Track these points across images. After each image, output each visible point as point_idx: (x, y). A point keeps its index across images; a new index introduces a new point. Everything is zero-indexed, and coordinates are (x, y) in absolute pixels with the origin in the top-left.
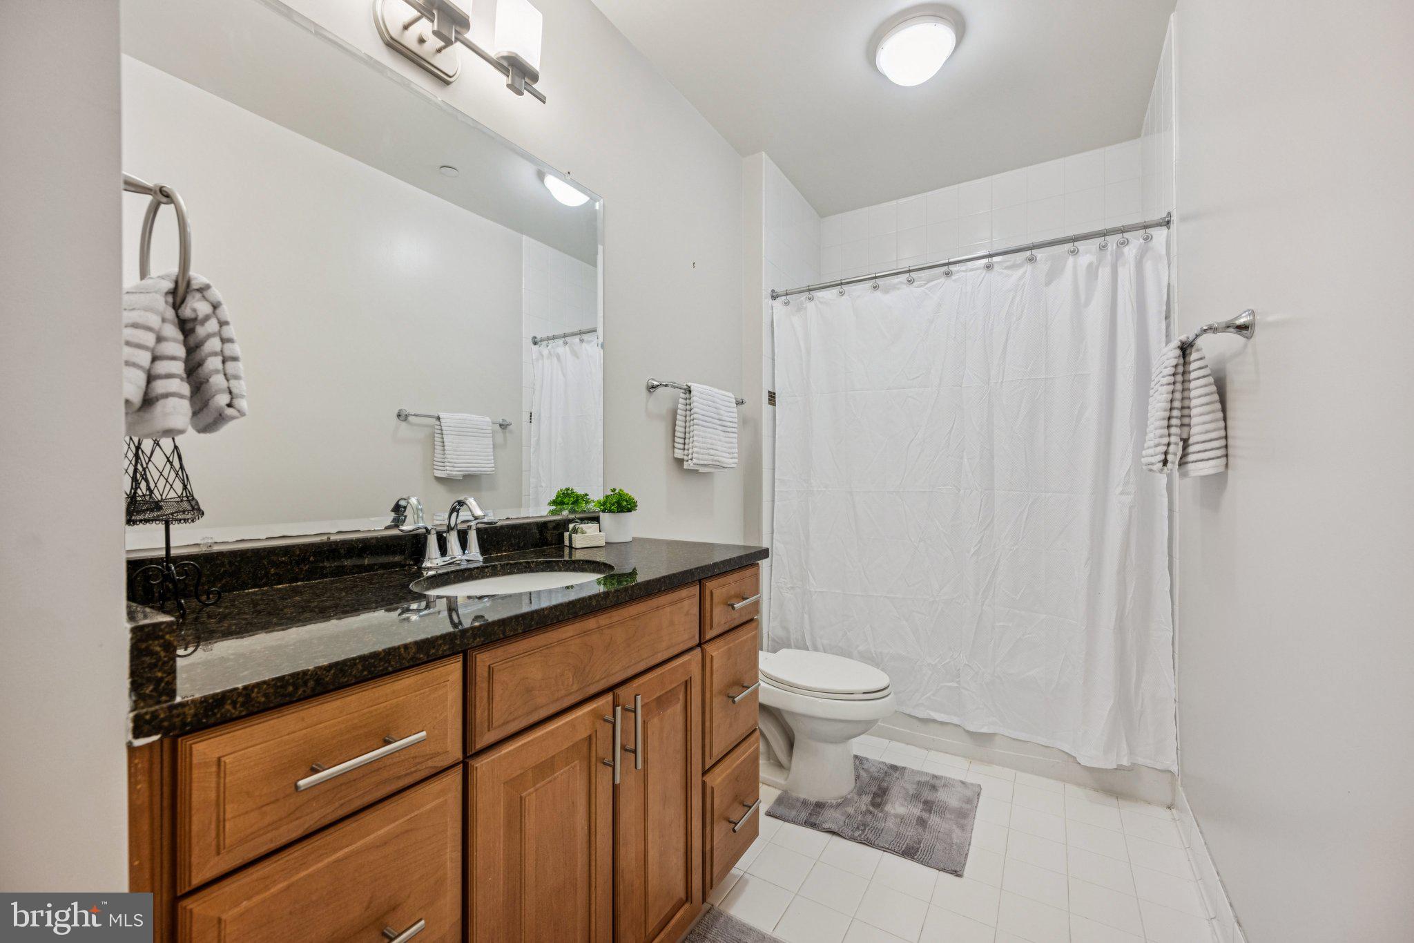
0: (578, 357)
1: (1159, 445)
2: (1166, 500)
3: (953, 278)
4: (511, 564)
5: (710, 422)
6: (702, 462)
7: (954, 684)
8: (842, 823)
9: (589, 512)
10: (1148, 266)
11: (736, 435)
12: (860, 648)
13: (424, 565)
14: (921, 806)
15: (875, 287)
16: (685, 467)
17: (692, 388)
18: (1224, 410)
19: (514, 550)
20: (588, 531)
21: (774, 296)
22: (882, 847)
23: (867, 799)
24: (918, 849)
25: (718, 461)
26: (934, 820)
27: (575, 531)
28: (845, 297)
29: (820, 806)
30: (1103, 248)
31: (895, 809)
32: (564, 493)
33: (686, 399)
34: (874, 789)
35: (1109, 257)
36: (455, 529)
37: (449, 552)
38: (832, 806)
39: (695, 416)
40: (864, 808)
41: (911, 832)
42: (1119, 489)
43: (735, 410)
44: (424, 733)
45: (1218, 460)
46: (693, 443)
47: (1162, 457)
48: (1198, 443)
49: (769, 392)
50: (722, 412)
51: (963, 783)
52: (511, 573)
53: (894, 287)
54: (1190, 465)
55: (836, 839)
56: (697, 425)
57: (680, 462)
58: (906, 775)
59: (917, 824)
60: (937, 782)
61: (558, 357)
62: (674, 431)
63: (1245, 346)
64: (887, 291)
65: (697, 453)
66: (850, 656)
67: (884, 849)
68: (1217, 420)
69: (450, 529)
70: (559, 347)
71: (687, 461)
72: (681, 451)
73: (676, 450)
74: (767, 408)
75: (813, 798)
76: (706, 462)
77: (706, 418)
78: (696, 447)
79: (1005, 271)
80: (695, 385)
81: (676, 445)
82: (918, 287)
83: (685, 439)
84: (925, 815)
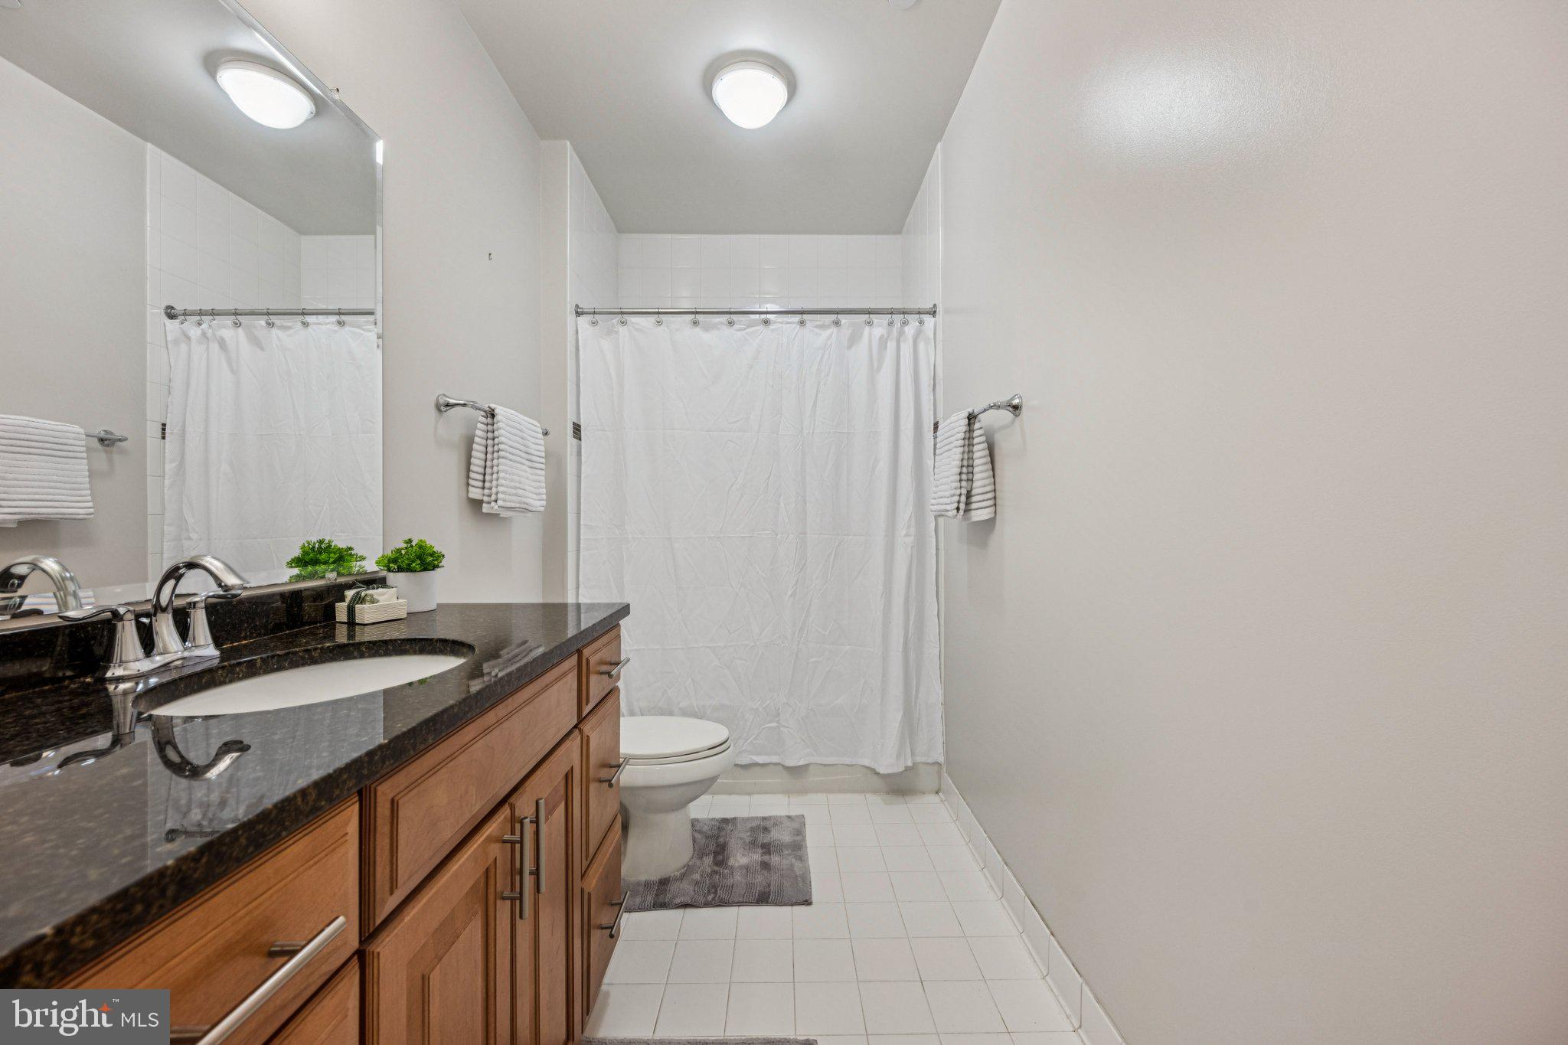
0: (262, 349)
1: (953, 495)
2: (934, 540)
3: (771, 327)
4: (279, 655)
5: (518, 456)
6: (508, 504)
7: (774, 724)
8: (692, 893)
9: (366, 573)
10: (921, 346)
11: (543, 473)
12: (681, 705)
13: (109, 674)
14: (760, 851)
15: (695, 323)
16: (484, 510)
17: (496, 411)
18: (993, 469)
19: (259, 635)
20: (380, 598)
21: (579, 313)
22: (737, 903)
23: (708, 860)
24: (769, 892)
25: (527, 504)
26: (775, 859)
27: (359, 599)
28: (662, 327)
29: (664, 882)
30: (891, 324)
31: (739, 862)
32: (314, 547)
33: (487, 425)
34: (713, 848)
35: (895, 333)
36: (170, 609)
37: (159, 645)
38: (676, 879)
39: (501, 446)
40: (709, 870)
41: (759, 879)
42: (904, 532)
43: (542, 442)
44: (341, 919)
45: (988, 509)
46: (497, 480)
47: (956, 505)
48: (978, 494)
49: (574, 423)
50: (530, 444)
51: (789, 817)
52: (280, 669)
53: (715, 326)
54: (972, 512)
55: (690, 911)
56: (503, 458)
57: (476, 504)
58: (738, 825)
59: (762, 869)
60: (768, 824)
61: (222, 344)
62: (469, 464)
63: (1013, 422)
64: (707, 328)
65: (503, 493)
66: (671, 714)
67: (739, 904)
68: (988, 478)
69: (158, 608)
70: (225, 329)
71: (489, 503)
72: (479, 491)
73: (471, 489)
74: (571, 441)
75: (654, 876)
76: (513, 505)
77: (514, 451)
78: (502, 485)
79: (815, 329)
80: (501, 407)
81: (471, 482)
82: (737, 330)
83: (485, 475)
84: (766, 858)
